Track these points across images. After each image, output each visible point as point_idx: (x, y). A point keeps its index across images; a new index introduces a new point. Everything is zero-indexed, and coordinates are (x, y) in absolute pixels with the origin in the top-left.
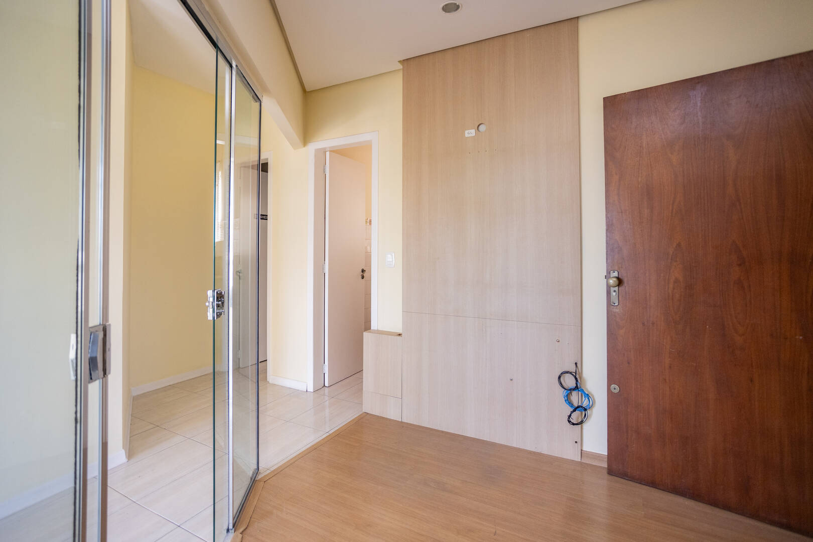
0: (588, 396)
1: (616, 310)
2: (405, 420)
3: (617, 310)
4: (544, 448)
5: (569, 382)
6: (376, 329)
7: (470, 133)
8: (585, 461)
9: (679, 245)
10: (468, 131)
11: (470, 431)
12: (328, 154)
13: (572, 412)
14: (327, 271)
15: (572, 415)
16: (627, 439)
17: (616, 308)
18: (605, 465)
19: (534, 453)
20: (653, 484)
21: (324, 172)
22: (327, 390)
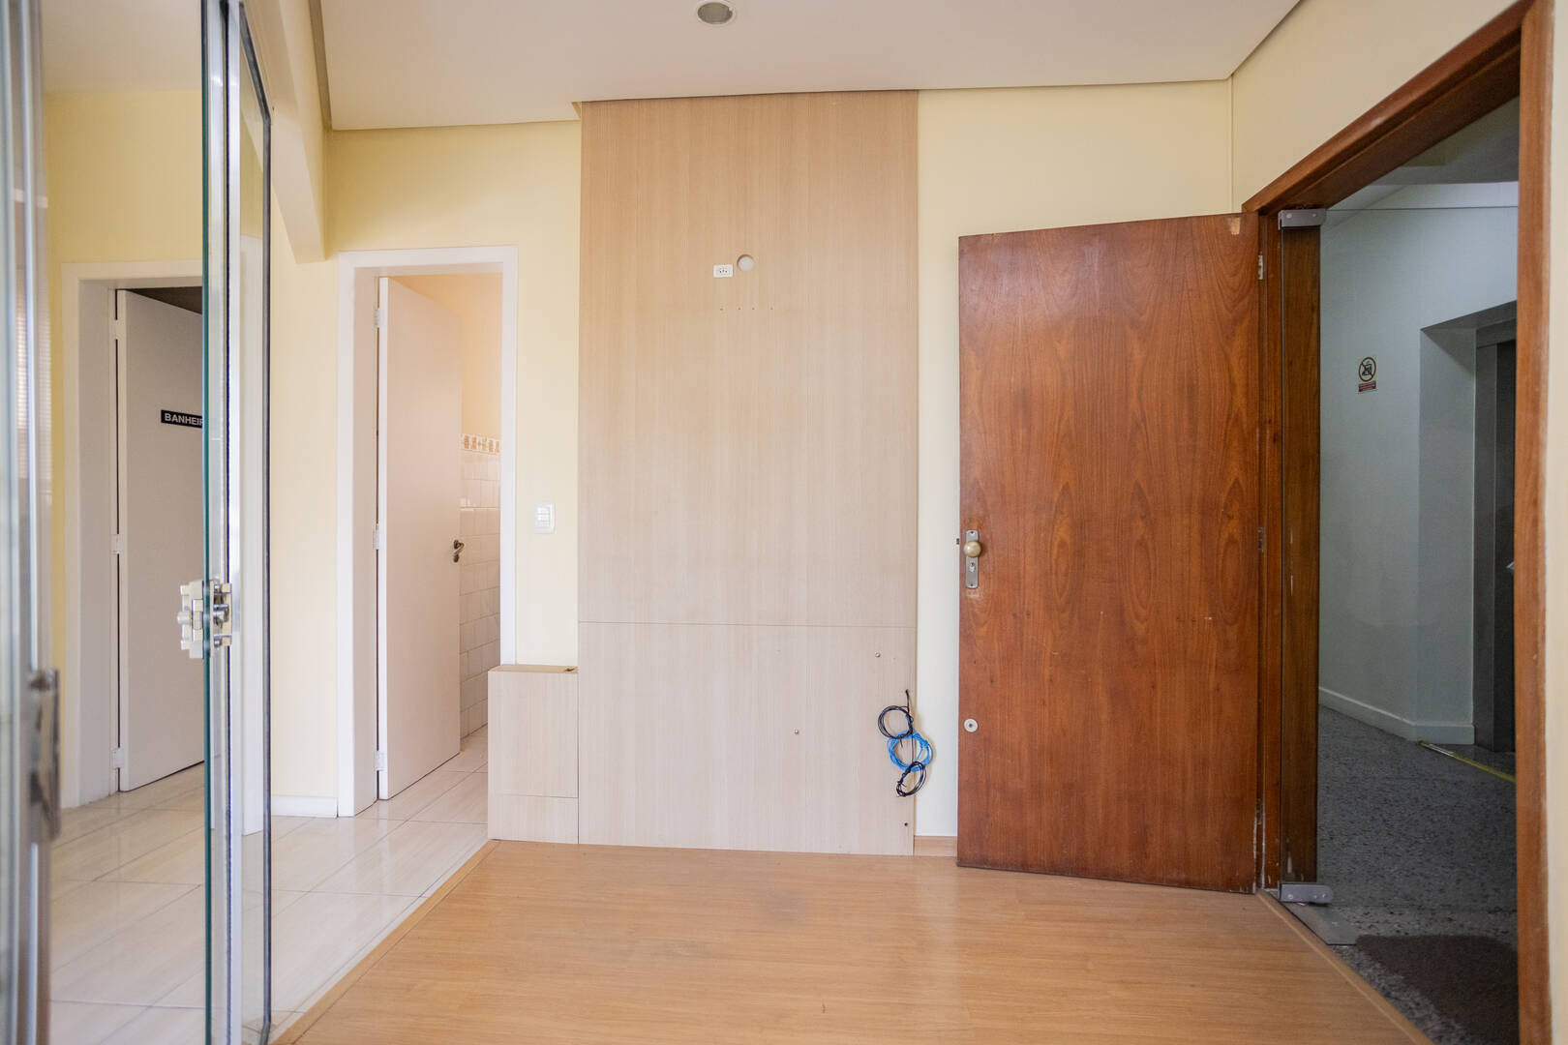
0: (925, 744)
1: (974, 596)
2: (584, 841)
3: (977, 596)
4: (856, 844)
5: (897, 723)
6: (512, 662)
7: (723, 271)
8: (920, 853)
9: (1066, 487)
10: (720, 266)
11: (721, 839)
12: (384, 283)
13: (905, 774)
14: (383, 545)
15: (905, 779)
16: (988, 803)
17: (974, 593)
18: (953, 853)
19: (838, 856)
20: (1024, 867)
21: (376, 324)
22: (384, 809)
